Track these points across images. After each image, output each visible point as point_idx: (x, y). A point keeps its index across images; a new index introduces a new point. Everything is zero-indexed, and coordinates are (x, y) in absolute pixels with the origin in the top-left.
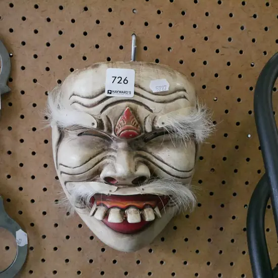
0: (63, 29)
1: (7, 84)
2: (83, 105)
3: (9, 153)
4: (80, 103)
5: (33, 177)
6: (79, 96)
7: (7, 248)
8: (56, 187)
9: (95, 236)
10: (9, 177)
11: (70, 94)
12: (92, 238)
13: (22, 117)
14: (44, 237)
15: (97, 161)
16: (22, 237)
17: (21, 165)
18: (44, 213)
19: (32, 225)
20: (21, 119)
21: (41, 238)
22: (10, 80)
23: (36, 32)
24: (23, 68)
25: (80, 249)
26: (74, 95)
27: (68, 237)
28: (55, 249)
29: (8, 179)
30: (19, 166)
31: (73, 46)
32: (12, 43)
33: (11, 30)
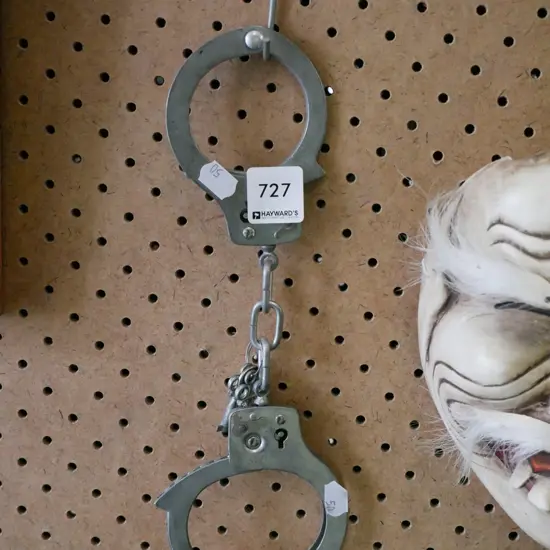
0: (455, 30)
1: (318, 159)
2: (525, 252)
3: (314, 311)
4: (517, 247)
5: (364, 368)
6: (517, 229)
7: (301, 513)
8: (414, 393)
9: (497, 504)
10: (311, 363)
11: (490, 217)
12: (489, 508)
13: (347, 233)
14: (382, 497)
15: (542, 376)
16: (336, 498)
17: (339, 340)
18: (385, 447)
19: (357, 469)
20: (343, 239)
21: (377, 501)
22: (325, 148)
23: (390, 36)
24: (355, 121)
25: (460, 530)
26: (500, 222)
27: (434, 502)
28: (406, 524)
29: (309, 369)
30: (334, 343)
31: (475, 70)
32: (332, 63)
33: (332, 32)
